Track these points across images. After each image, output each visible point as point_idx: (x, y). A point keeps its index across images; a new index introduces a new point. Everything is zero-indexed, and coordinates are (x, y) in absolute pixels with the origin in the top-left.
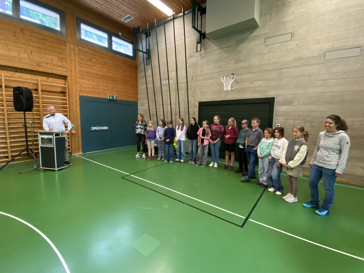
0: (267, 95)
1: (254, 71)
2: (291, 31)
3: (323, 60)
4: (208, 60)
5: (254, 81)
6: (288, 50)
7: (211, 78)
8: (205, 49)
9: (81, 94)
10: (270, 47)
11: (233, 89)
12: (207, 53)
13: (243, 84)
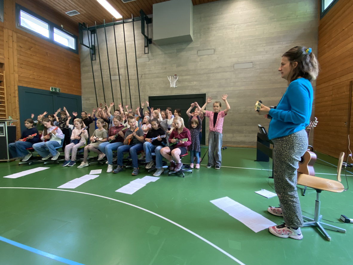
0: (201, 92)
1: (191, 74)
2: (213, 47)
3: (233, 69)
4: (155, 61)
5: (191, 82)
6: (212, 60)
7: (158, 77)
8: (152, 53)
9: (21, 85)
10: (201, 57)
11: (176, 87)
12: (154, 56)
13: (183, 83)
